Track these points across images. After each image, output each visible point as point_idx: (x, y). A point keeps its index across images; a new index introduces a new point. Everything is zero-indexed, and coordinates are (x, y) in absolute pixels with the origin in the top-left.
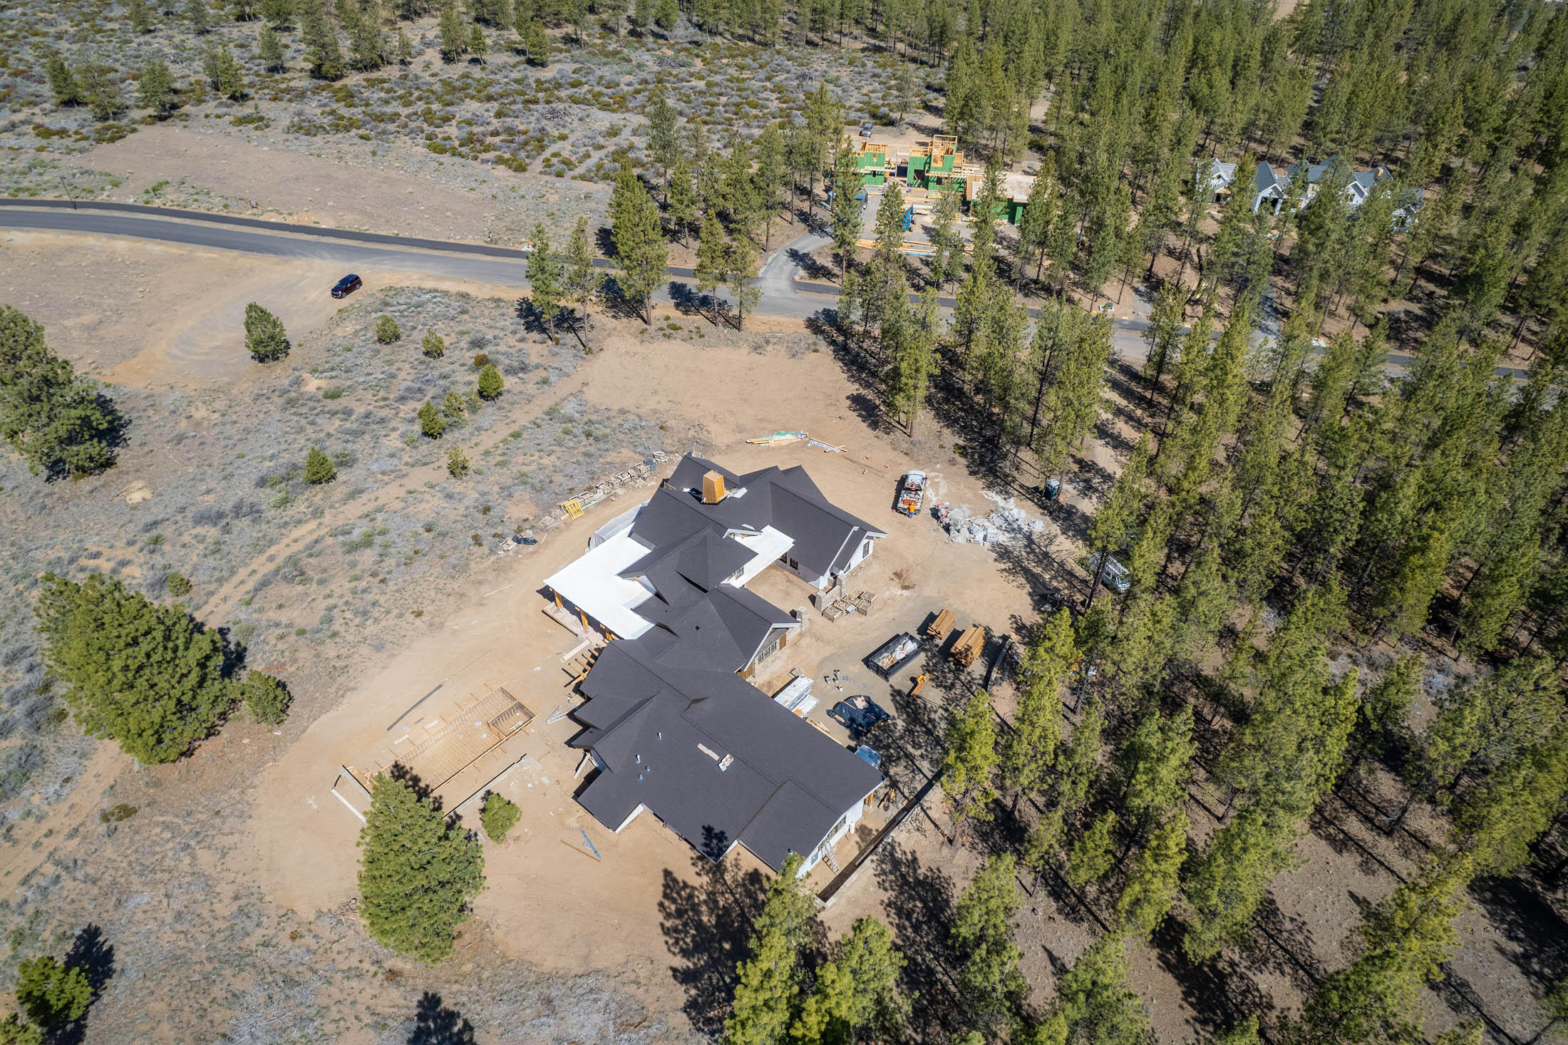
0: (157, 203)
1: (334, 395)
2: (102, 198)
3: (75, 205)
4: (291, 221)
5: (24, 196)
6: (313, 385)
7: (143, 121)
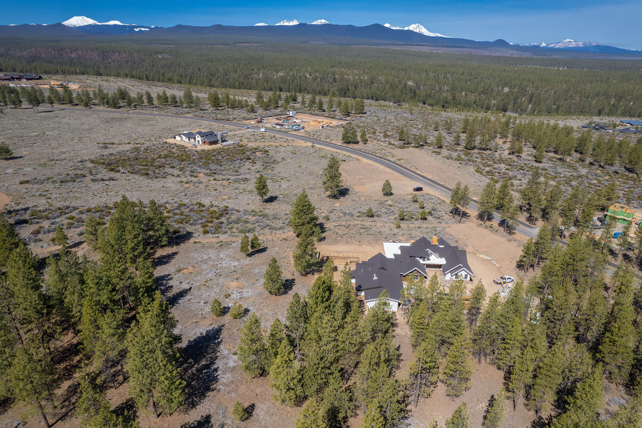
0: (397, 162)
1: (391, 206)
2: (387, 158)
3: (381, 158)
4: (422, 174)
5: (374, 154)
6: (390, 202)
7: (412, 147)
